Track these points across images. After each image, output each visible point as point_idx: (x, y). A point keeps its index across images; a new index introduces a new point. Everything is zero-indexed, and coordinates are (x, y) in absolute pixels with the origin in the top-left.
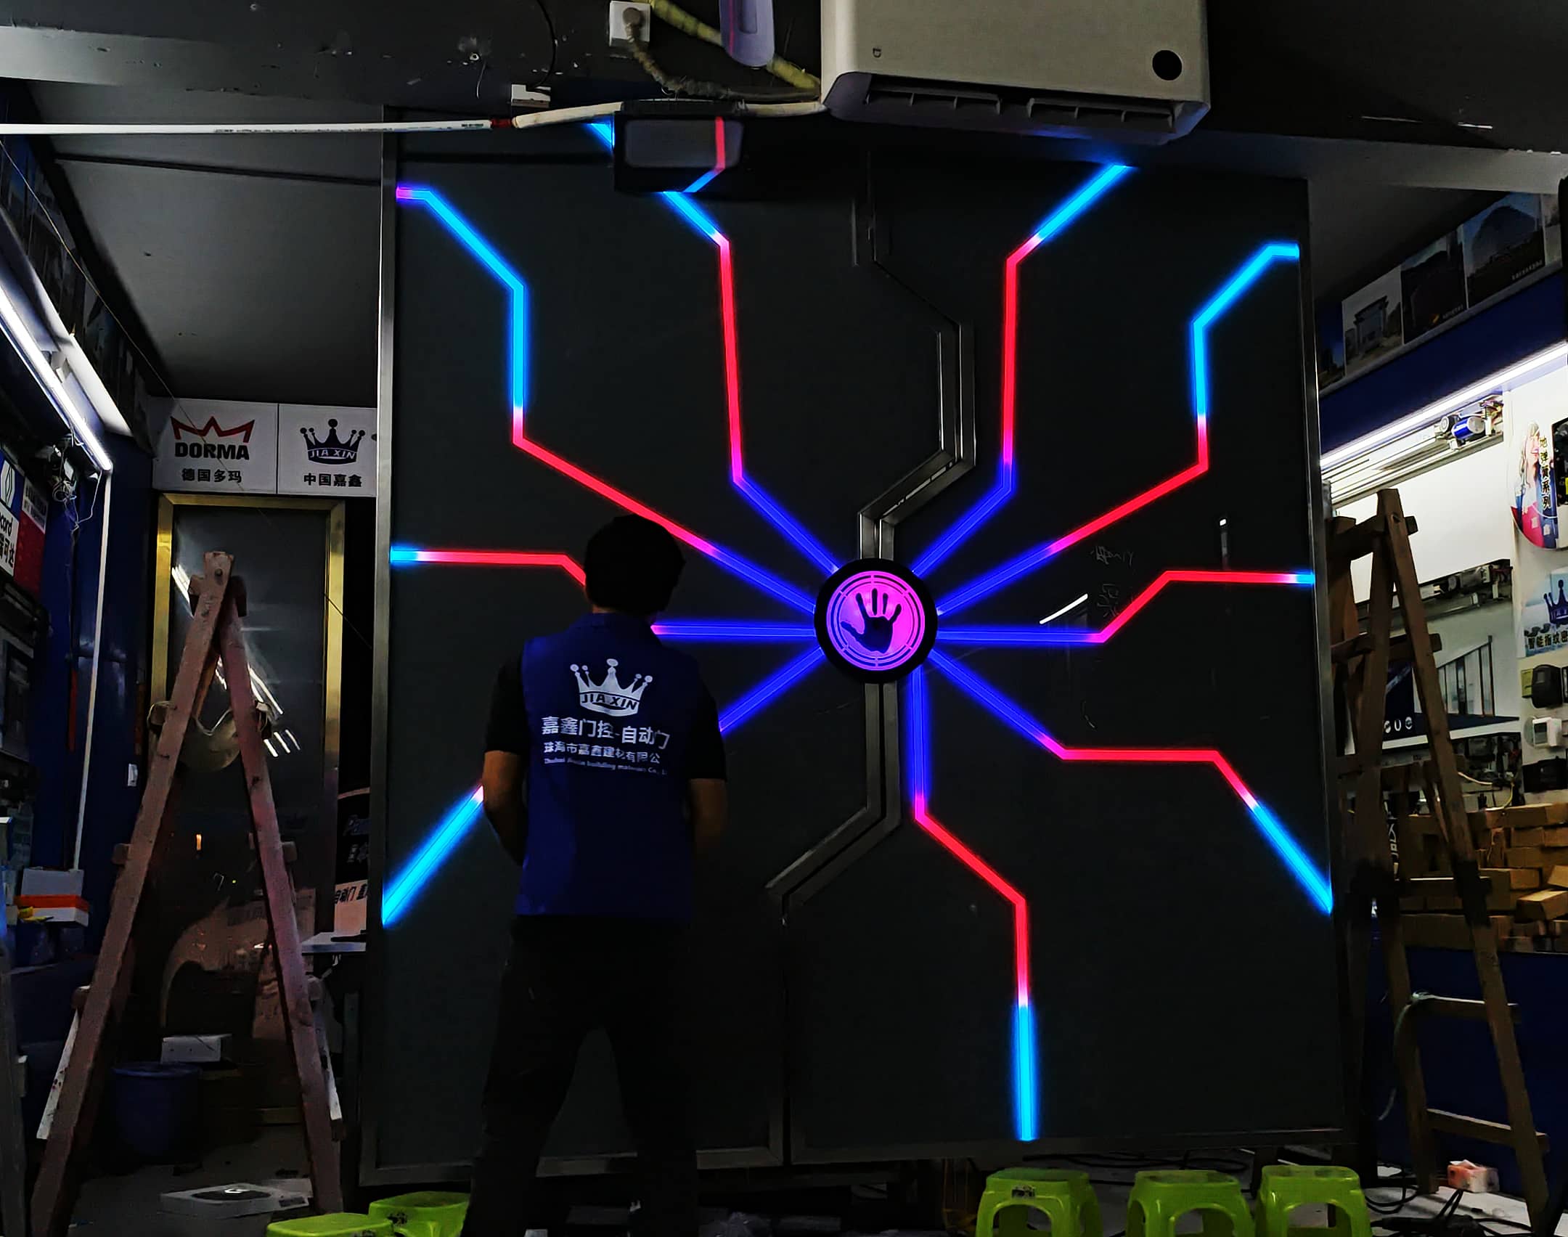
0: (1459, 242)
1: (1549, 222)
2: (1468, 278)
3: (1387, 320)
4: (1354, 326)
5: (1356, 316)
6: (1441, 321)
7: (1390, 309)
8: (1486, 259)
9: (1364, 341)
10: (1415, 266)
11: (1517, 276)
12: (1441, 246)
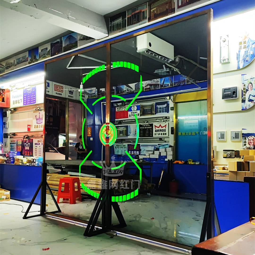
0: (62, 40)
1: (79, 39)
2: (63, 47)
3: (47, 52)
4: (41, 52)
5: (41, 50)
7: (48, 50)
8: (67, 44)
9: (43, 55)
10: (53, 43)
11: (72, 48)
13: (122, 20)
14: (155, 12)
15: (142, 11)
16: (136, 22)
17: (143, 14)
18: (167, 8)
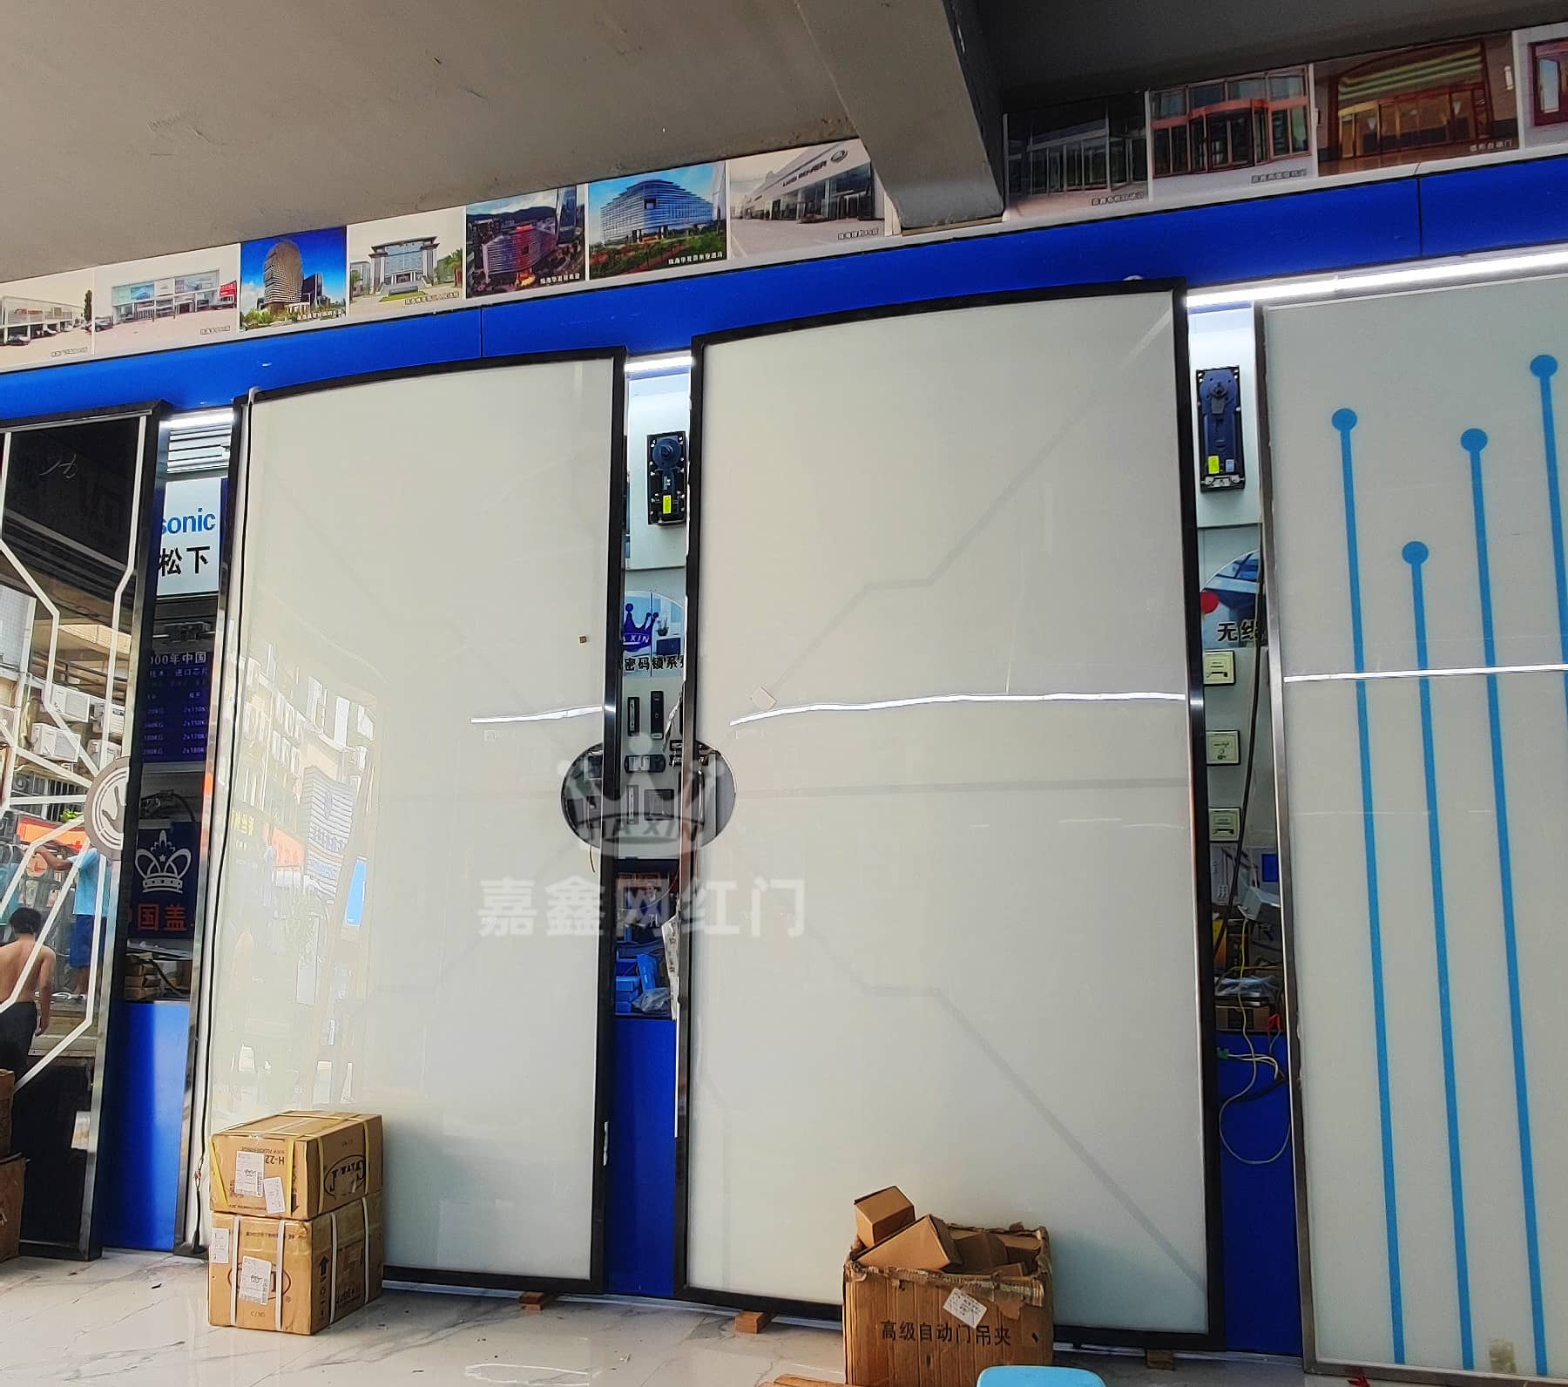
0: (579, 203)
1: (738, 212)
2: (591, 247)
3: (435, 265)
4: (370, 260)
5: (375, 248)
6: (537, 283)
7: (440, 254)
8: (624, 230)
9: (387, 280)
10: (494, 212)
11: (678, 261)
12: (546, 199)
13: (1114, 140)
14: (1372, 126)
15: (1273, 106)
16: (1225, 160)
17: (1278, 123)
18: (1457, 111)
